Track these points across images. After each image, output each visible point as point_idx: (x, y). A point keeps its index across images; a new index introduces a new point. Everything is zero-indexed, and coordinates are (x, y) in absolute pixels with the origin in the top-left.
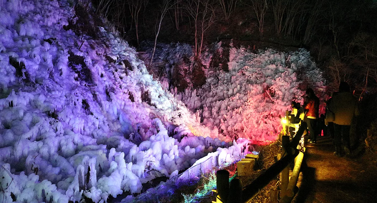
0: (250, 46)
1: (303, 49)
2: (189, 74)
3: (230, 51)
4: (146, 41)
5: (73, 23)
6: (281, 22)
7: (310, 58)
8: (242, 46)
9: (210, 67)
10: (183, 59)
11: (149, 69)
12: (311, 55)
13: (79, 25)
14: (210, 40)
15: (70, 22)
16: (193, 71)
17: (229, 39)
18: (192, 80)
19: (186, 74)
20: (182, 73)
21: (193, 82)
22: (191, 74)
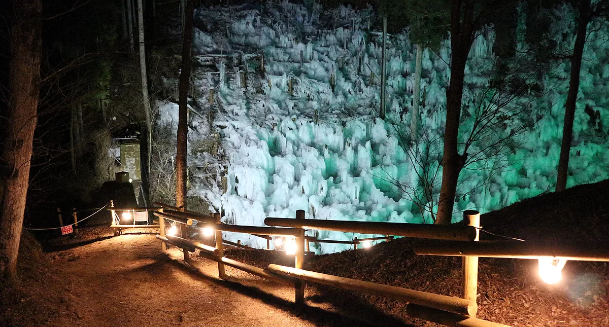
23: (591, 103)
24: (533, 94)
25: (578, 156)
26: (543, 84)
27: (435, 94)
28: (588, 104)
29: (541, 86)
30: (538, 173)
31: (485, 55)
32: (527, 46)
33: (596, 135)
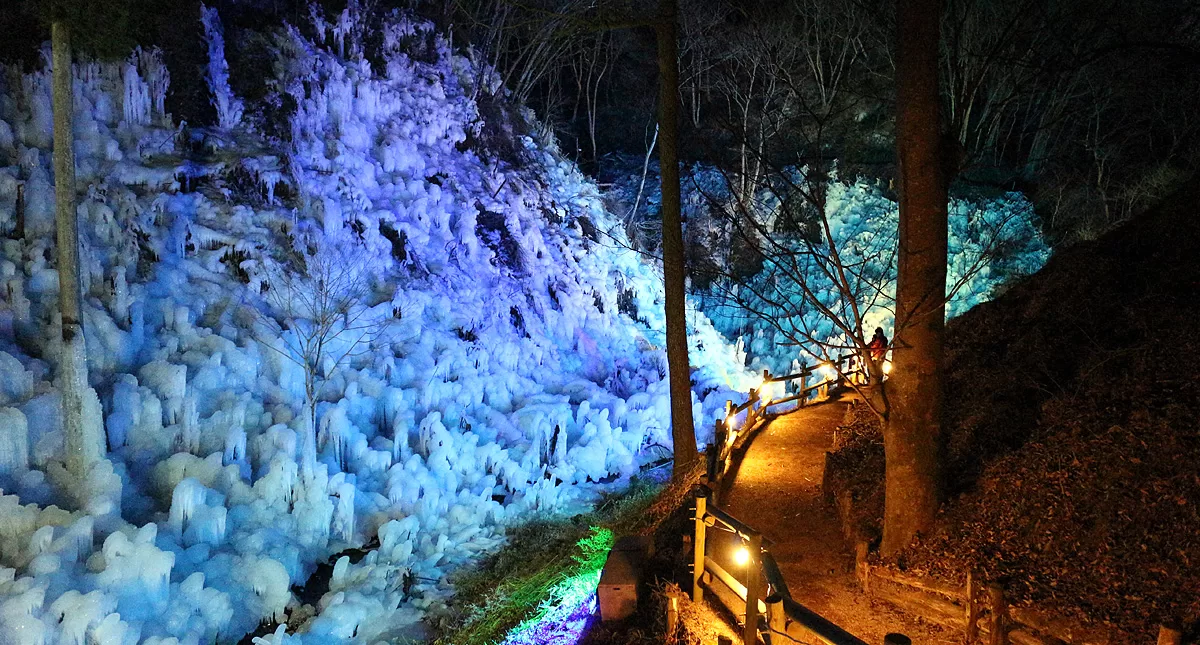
0: (882, 180)
1: (1016, 194)
2: (723, 245)
3: (827, 192)
4: (615, 154)
5: (475, 133)
6: (967, 118)
7: (1031, 219)
8: (859, 179)
9: (775, 231)
10: (707, 207)
11: (632, 236)
12: (1036, 211)
13: (485, 139)
14: (779, 161)
15: (469, 132)
16: (732, 240)
17: (828, 157)
18: (728, 260)
19: (713, 244)
20: (706, 244)
21: (730, 267)
22: (727, 247)
23: (388, 216)
24: (279, 204)
25: (397, 320)
26: (294, 183)
27: (47, 210)
28: (383, 219)
29: (291, 187)
30: (346, 364)
31: (149, 121)
32: (238, 105)
33: (411, 275)
